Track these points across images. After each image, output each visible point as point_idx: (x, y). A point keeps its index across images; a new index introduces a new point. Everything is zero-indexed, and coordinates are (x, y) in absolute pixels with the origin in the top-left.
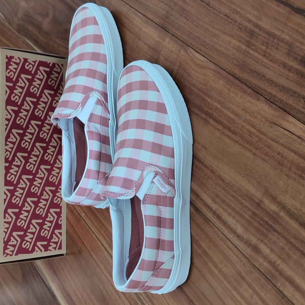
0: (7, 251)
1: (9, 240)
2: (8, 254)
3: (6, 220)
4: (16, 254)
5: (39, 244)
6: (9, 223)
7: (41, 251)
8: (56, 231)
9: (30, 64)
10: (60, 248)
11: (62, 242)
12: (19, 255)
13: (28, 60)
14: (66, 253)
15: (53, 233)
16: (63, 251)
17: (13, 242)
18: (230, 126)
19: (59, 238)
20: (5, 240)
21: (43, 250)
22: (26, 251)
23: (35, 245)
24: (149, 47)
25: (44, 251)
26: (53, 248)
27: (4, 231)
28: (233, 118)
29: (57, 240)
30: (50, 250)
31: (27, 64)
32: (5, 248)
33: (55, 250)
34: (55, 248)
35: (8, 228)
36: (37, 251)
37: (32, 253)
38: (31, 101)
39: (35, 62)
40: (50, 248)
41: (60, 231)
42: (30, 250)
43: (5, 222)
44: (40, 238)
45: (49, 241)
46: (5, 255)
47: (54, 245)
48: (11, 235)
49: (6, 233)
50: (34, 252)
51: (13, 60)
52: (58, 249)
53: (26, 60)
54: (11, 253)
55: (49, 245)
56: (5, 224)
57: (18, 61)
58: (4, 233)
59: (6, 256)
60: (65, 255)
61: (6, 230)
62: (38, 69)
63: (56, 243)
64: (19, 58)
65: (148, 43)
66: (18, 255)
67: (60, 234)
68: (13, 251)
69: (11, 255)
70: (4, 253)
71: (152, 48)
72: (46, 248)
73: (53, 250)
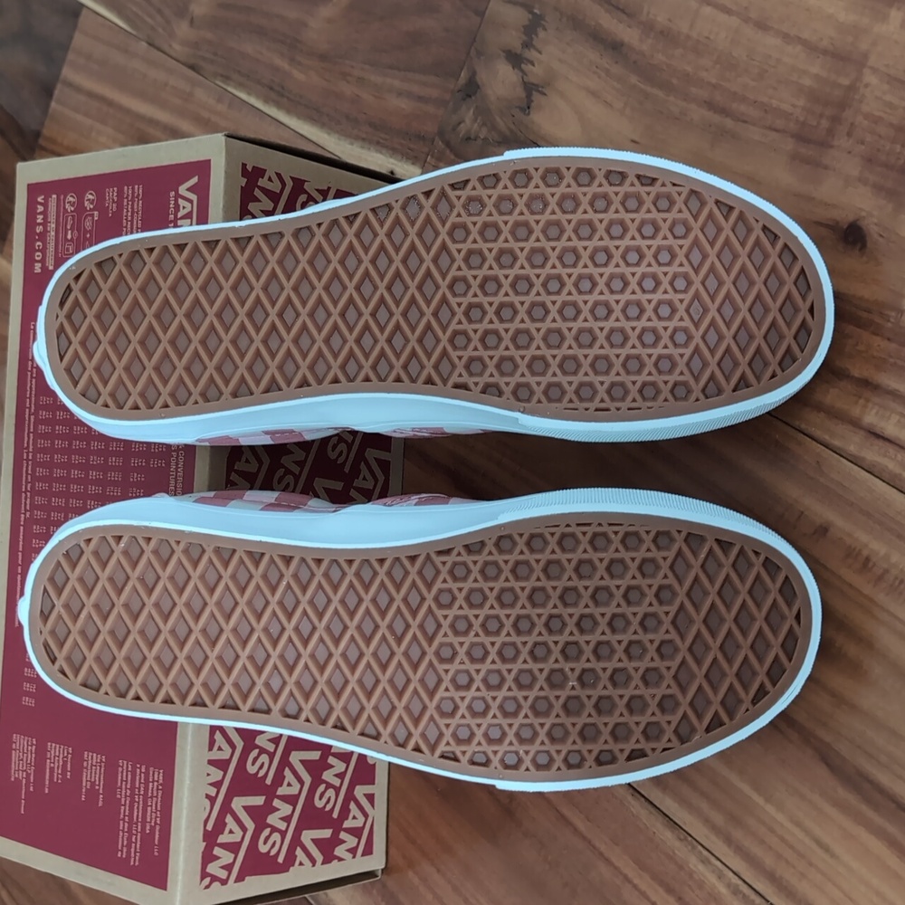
0: (213, 868)
1: (220, 826)
2: (214, 879)
3: (216, 755)
4: (240, 879)
5: (308, 836)
6: (222, 765)
7: (313, 862)
8: (360, 791)
10: (368, 851)
11: (375, 830)
12: (247, 878)
13: (306, 186)
14: (383, 867)
15: (350, 797)
16: (376, 862)
17: (232, 833)
19: (366, 815)
20: (209, 827)
21: (319, 857)
22: (269, 865)
23: (296, 841)
24: (811, 48)
25: (323, 864)
26: (348, 850)
27: (208, 796)
29: (359, 823)
30: (340, 859)
31: (303, 198)
32: (208, 857)
33: (354, 857)
34: (353, 851)
35: (217, 785)
36: (301, 864)
37: (288, 871)
40: (340, 851)
41: (368, 789)
42: (280, 860)
43: (211, 762)
44: (312, 817)
45: (337, 826)
46: (207, 880)
47: (351, 841)
48: (226, 808)
49: (212, 800)
50: (291, 868)
51: (261, 182)
52: (363, 855)
54: (223, 874)
55: (335, 841)
56: (212, 769)
57: (275, 186)
58: (207, 803)
59: (207, 887)
60: (380, 872)
61: (213, 792)
63: (356, 832)
65: (805, 35)
66: (243, 880)
67: (370, 798)
68: (229, 868)
69: (224, 882)
70: (204, 875)
71: (825, 52)
72: (328, 850)
73: (348, 856)
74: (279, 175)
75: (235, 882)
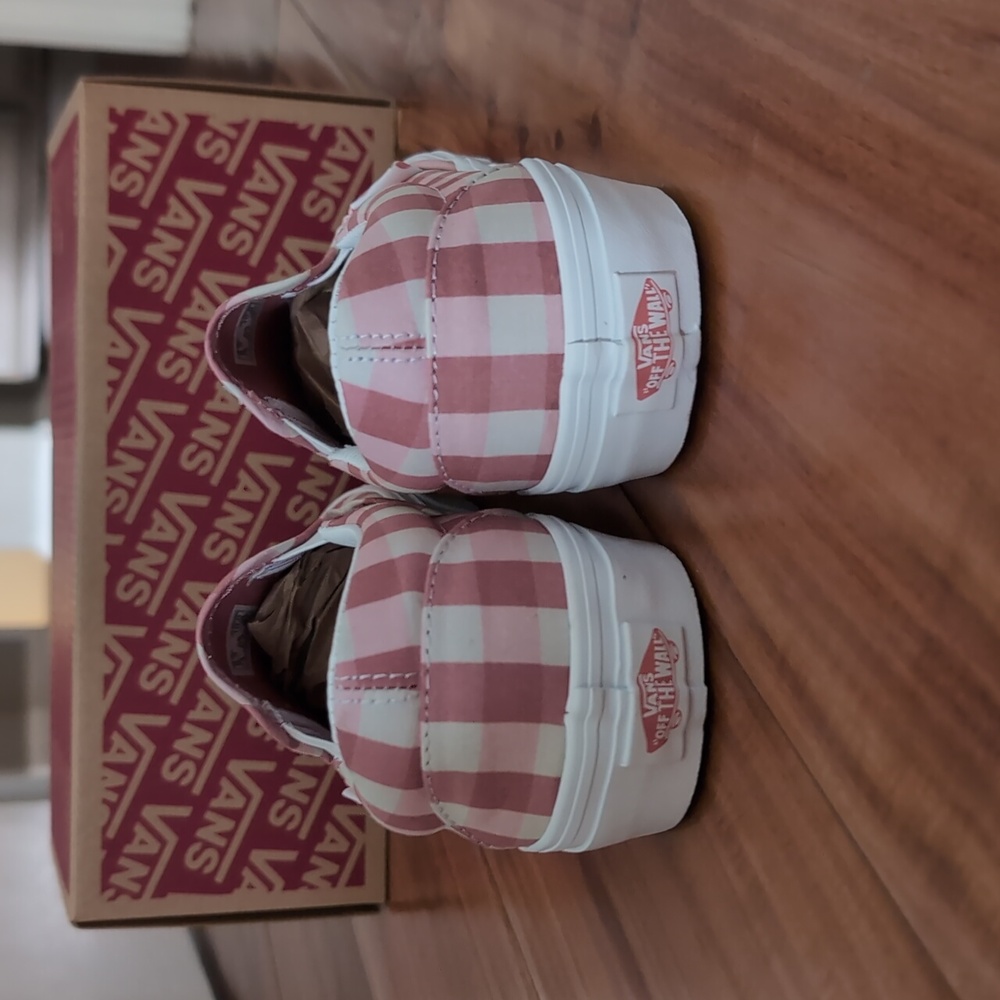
0: (117, 879)
1: (125, 835)
2: (120, 892)
3: (113, 757)
4: (161, 893)
5: (259, 857)
6: (127, 770)
7: (270, 886)
8: (340, 812)
9: (217, 134)
10: (357, 879)
11: (368, 857)
12: (170, 895)
13: (211, 122)
14: (384, 900)
15: (325, 816)
16: (372, 894)
17: (142, 842)
19: (352, 840)
20: (111, 834)
21: (278, 882)
22: (202, 884)
23: (241, 859)
25: (286, 888)
26: (325, 878)
27: (105, 802)
29: (342, 846)
30: (311, 887)
31: (205, 136)
32: (109, 867)
33: (334, 886)
35: (120, 790)
36: (251, 887)
37: (231, 892)
39: (240, 127)
40: (309, 877)
41: (354, 810)
42: (219, 878)
43: (107, 765)
44: (262, 835)
45: (306, 848)
46: (110, 893)
47: (331, 868)
48: (133, 815)
49: (113, 807)
50: (236, 891)
51: (140, 125)
52: (348, 885)
53: (198, 123)
54: (135, 888)
55: (304, 865)
56: (110, 773)
57: (163, 127)
58: (105, 811)
59: (113, 899)
61: (113, 797)
62: (253, 152)
63: (339, 859)
64: (168, 116)
66: (166, 896)
67: (359, 821)
68: (143, 881)
69: (137, 896)
70: (105, 885)
72: (292, 877)
73: (326, 885)
75: (153, 897)
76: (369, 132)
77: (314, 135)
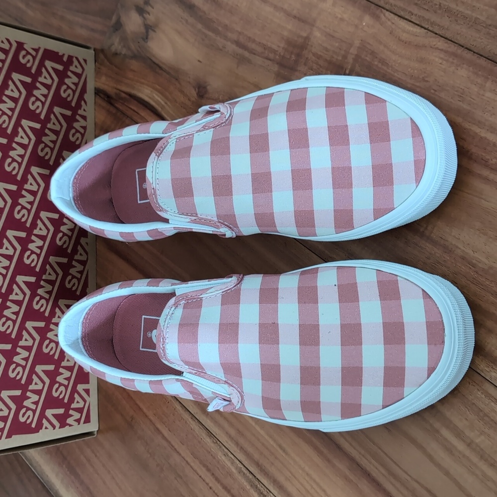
4: (9, 436)
5: (49, 413)
7: (54, 427)
8: (80, 388)
9: (28, 53)
10: (87, 420)
11: (91, 408)
12: (13, 436)
13: (25, 46)
14: (97, 429)
15: (74, 390)
16: (93, 426)
17: (1, 410)
18: (488, 157)
19: (85, 401)
21: (57, 425)
22: (25, 429)
23: (42, 415)
24: (288, 14)
25: (59, 428)
26: (75, 420)
28: (494, 141)
29: (81, 405)
30: (70, 425)
31: (23, 53)
33: (79, 424)
34: (78, 421)
36: (46, 428)
37: (38, 432)
38: (30, 128)
39: (37, 50)
40: (70, 421)
41: (86, 386)
42: (33, 426)
44: (51, 402)
45: (67, 407)
47: (77, 415)
50: (40, 430)
52: (84, 423)
53: (20, 46)
55: (67, 415)
57: (6, 46)
60: (96, 433)
62: (41, 64)
63: (80, 410)
65: (286, 7)
66: (11, 437)
67: (87, 391)
68: (2, 430)
71: (295, 17)
72: (62, 420)
73: (75, 424)
74: (8, 40)
75: (6, 438)
76: (85, 61)
77: (65, 59)
